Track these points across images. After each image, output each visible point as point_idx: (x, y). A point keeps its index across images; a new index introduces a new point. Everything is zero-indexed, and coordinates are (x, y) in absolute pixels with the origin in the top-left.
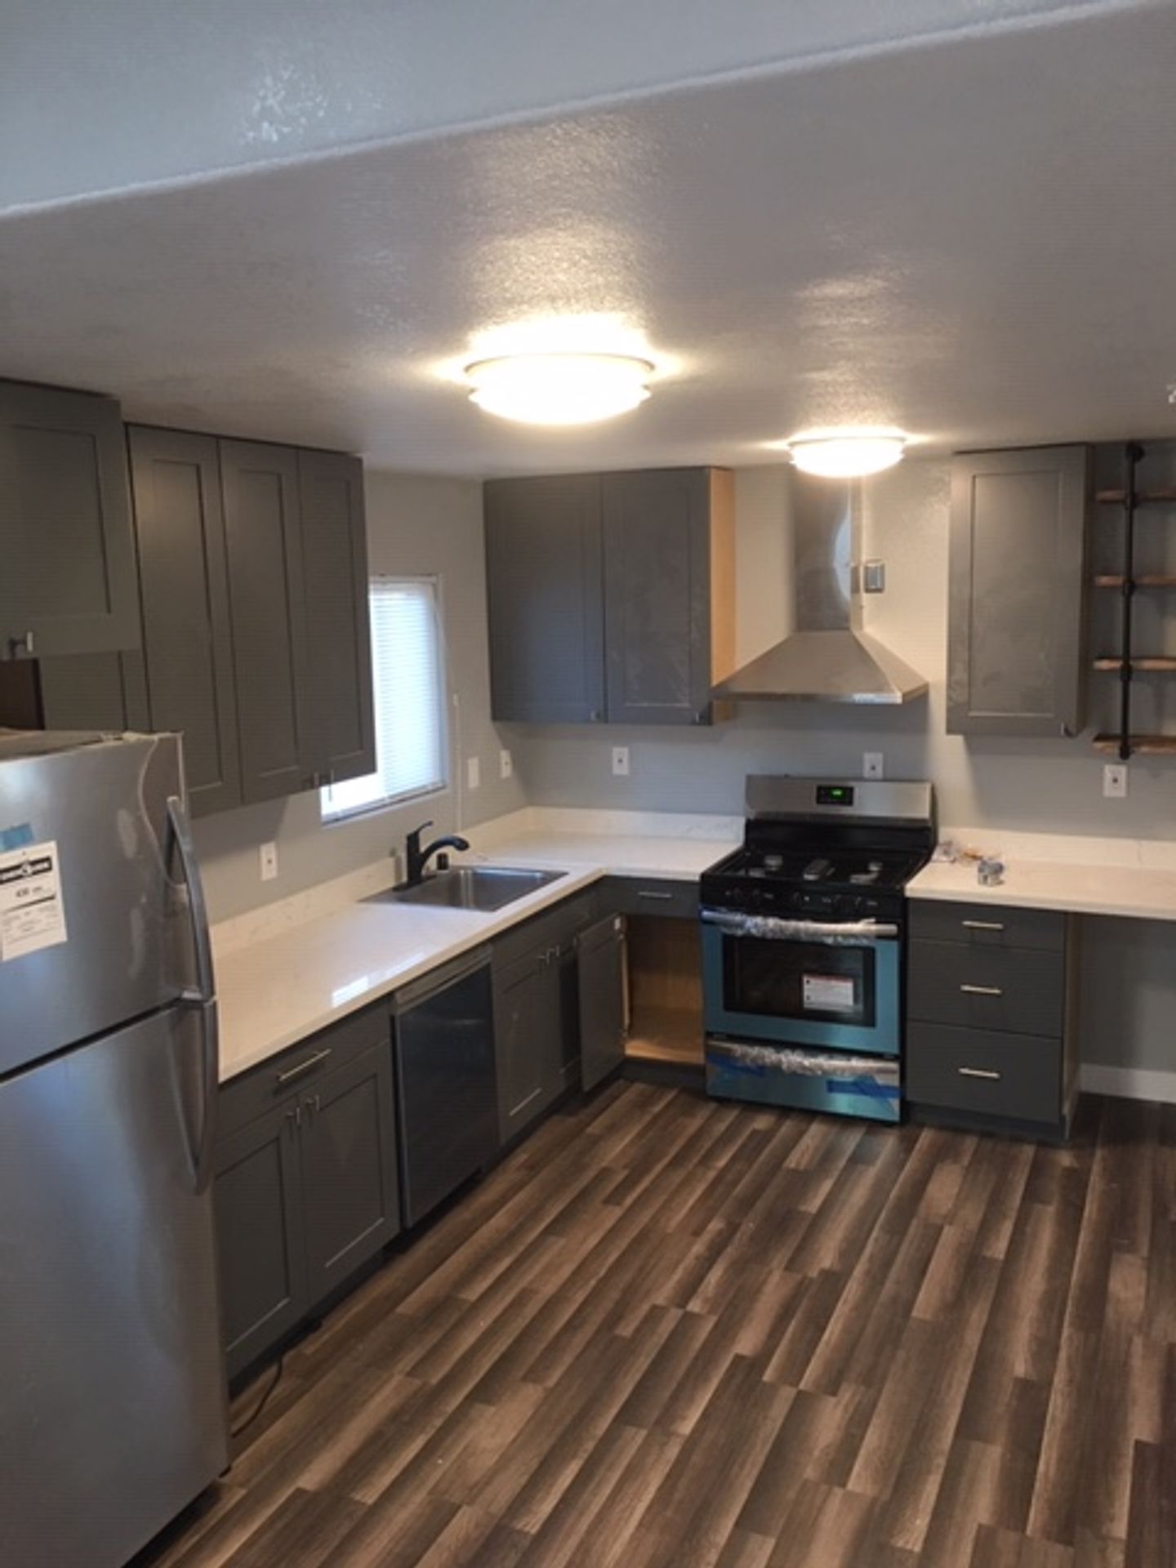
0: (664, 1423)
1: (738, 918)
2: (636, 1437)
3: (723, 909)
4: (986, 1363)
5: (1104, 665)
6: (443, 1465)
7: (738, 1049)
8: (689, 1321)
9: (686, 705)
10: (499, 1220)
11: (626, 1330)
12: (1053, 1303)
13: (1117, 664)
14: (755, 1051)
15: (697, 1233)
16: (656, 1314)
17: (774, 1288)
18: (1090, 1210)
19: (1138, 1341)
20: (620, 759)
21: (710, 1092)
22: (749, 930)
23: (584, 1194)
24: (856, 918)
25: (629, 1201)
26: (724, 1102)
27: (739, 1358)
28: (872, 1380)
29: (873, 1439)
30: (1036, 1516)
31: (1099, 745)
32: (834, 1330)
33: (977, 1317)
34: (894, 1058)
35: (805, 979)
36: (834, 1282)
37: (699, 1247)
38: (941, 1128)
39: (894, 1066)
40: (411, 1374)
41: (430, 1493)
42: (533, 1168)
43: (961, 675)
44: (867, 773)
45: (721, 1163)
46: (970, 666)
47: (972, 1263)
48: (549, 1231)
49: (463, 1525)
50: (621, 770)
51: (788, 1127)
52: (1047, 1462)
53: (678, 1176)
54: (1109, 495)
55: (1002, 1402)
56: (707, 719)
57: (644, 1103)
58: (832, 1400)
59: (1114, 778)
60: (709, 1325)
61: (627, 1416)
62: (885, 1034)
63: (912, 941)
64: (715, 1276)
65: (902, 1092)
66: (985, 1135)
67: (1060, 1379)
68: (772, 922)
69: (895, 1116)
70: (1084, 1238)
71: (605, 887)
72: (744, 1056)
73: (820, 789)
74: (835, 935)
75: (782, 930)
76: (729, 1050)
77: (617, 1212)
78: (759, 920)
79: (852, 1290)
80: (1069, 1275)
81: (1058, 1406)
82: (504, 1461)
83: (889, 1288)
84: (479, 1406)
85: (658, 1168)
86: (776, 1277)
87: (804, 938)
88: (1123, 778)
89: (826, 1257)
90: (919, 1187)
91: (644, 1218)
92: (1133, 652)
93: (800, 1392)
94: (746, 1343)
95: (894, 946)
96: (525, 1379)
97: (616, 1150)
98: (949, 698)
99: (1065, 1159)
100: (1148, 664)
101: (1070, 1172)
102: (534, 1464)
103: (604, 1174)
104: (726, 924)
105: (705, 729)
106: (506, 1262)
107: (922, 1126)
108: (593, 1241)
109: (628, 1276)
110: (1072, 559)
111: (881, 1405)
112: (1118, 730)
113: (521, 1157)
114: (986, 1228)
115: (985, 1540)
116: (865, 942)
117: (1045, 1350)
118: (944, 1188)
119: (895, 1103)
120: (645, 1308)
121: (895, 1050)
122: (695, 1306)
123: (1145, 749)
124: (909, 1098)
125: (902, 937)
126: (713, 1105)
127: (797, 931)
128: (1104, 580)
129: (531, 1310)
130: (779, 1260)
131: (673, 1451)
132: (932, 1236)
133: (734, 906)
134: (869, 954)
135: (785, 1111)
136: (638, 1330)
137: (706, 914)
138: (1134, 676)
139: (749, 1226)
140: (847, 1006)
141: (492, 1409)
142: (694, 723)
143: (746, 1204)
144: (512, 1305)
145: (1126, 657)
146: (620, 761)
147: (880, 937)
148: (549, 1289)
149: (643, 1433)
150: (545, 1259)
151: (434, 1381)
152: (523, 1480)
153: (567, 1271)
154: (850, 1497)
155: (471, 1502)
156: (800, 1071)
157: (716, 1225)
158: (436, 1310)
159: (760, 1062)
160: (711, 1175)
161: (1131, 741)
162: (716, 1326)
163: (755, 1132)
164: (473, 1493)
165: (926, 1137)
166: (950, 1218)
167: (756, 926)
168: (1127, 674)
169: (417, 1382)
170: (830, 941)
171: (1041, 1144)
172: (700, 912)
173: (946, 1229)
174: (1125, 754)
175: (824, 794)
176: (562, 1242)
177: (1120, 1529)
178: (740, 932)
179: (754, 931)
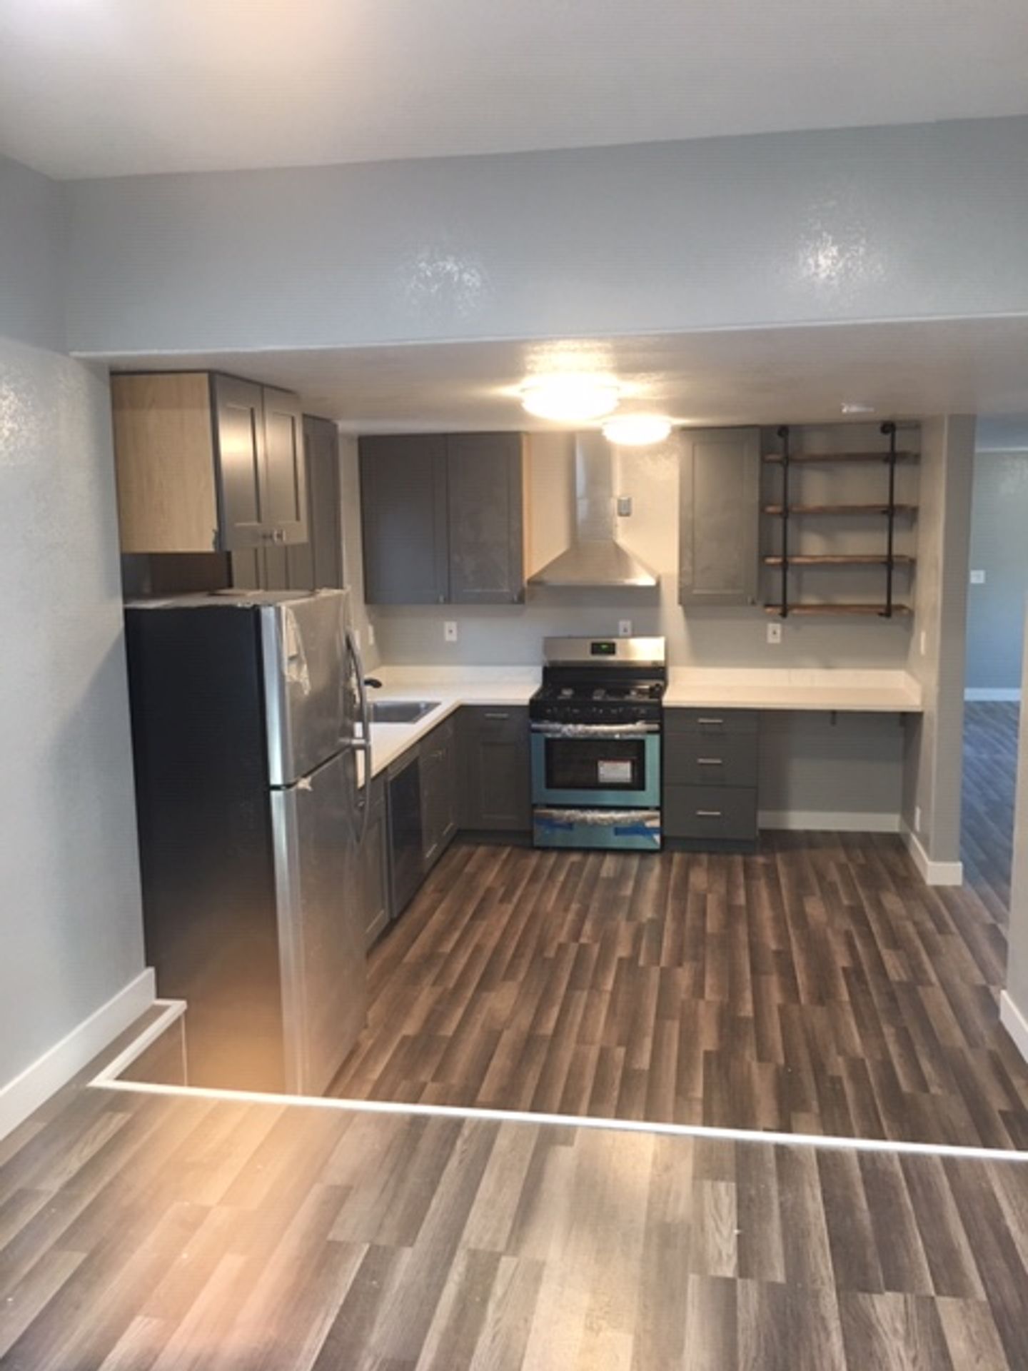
0: (595, 987)
1: (557, 726)
2: (582, 997)
3: (546, 721)
4: (755, 948)
5: (771, 560)
6: (480, 1018)
7: (555, 813)
8: (583, 949)
9: (506, 590)
10: (438, 917)
11: (551, 953)
12: (779, 920)
13: (779, 560)
14: (568, 813)
15: (566, 910)
16: (562, 948)
17: (624, 931)
18: (783, 880)
19: (829, 932)
20: (450, 630)
21: (536, 843)
22: (564, 734)
23: (483, 900)
24: (634, 721)
25: (515, 900)
26: (545, 849)
27: (621, 960)
28: (698, 958)
29: (709, 981)
30: (803, 998)
31: (769, 610)
32: (667, 942)
33: (742, 931)
34: (657, 809)
35: (600, 763)
36: (658, 925)
37: (570, 917)
38: (683, 851)
39: (657, 813)
40: (434, 984)
41: (483, 1026)
42: (442, 891)
43: (687, 568)
44: (621, 633)
45: (561, 878)
46: (693, 563)
47: (729, 909)
48: (473, 918)
49: (508, 1037)
50: (451, 637)
51: (592, 859)
52: (801, 979)
53: (538, 887)
54: (772, 457)
55: (770, 962)
56: (521, 600)
57: (494, 855)
58: (680, 970)
59: (774, 632)
60: (596, 949)
61: (573, 985)
62: (651, 794)
63: (667, 735)
64: (588, 927)
65: (661, 831)
66: (710, 853)
67: (795, 948)
68: (580, 727)
69: (657, 846)
70: (784, 892)
71: (463, 713)
72: (560, 818)
73: (593, 645)
74: (621, 732)
75: (587, 732)
76: (551, 815)
77: (510, 908)
78: (571, 726)
79: (669, 924)
80: (783, 910)
81: (798, 959)
82: (514, 1013)
83: (688, 923)
84: (485, 995)
85: (524, 884)
86: (623, 924)
87: (602, 736)
88: (779, 632)
89: (647, 912)
90: (684, 880)
91: (529, 908)
92: (789, 551)
93: (662, 969)
94: (622, 951)
95: (657, 738)
96: (505, 978)
97: (490, 877)
98: (680, 582)
99: (760, 860)
100: (797, 560)
101: (765, 865)
102: (533, 1011)
103: (489, 891)
104: (548, 731)
105: (519, 606)
106: (456, 935)
107: (672, 852)
108: (505, 920)
109: (536, 932)
110: (751, 495)
111: (708, 967)
112: (780, 601)
113: (430, 887)
114: (730, 893)
115: (782, 1010)
116: (639, 737)
117: (783, 938)
118: (699, 879)
119: (657, 838)
120: (555, 944)
121: (657, 803)
122: (583, 940)
123: (796, 611)
124: (666, 833)
125: (660, 732)
126: (538, 853)
127: (596, 733)
128: (770, 509)
129: (487, 953)
130: (621, 916)
131: (607, 997)
132: (702, 899)
133: (553, 719)
134: (641, 744)
135: (587, 851)
136: (557, 954)
137: (535, 726)
138: (790, 567)
139: (595, 905)
140: (627, 779)
141: (493, 995)
142: (513, 602)
143: (588, 895)
144: (474, 952)
145: (785, 556)
146: (451, 631)
147: (650, 732)
148: (492, 943)
149: (585, 994)
150: (481, 930)
151: (451, 985)
152: (531, 1018)
153: (497, 934)
154: (708, 1003)
155: (508, 1028)
156: (599, 822)
157: (575, 906)
158: (429, 959)
159: (572, 819)
160: (558, 885)
161: (788, 608)
162: (601, 948)
163: (573, 864)
164: (507, 1024)
165: (677, 857)
166: (709, 890)
167: (569, 730)
168: (785, 566)
169: (439, 989)
170: (617, 736)
171: (744, 854)
172: (530, 725)
173: (710, 896)
174: (784, 614)
175: (596, 649)
176: (484, 923)
177: (845, 997)
178: (558, 736)
179: (569, 735)
